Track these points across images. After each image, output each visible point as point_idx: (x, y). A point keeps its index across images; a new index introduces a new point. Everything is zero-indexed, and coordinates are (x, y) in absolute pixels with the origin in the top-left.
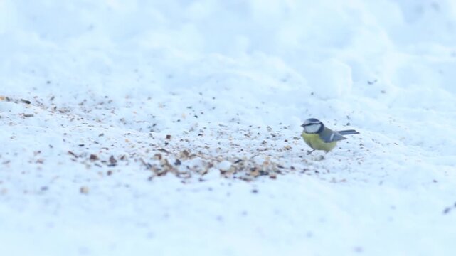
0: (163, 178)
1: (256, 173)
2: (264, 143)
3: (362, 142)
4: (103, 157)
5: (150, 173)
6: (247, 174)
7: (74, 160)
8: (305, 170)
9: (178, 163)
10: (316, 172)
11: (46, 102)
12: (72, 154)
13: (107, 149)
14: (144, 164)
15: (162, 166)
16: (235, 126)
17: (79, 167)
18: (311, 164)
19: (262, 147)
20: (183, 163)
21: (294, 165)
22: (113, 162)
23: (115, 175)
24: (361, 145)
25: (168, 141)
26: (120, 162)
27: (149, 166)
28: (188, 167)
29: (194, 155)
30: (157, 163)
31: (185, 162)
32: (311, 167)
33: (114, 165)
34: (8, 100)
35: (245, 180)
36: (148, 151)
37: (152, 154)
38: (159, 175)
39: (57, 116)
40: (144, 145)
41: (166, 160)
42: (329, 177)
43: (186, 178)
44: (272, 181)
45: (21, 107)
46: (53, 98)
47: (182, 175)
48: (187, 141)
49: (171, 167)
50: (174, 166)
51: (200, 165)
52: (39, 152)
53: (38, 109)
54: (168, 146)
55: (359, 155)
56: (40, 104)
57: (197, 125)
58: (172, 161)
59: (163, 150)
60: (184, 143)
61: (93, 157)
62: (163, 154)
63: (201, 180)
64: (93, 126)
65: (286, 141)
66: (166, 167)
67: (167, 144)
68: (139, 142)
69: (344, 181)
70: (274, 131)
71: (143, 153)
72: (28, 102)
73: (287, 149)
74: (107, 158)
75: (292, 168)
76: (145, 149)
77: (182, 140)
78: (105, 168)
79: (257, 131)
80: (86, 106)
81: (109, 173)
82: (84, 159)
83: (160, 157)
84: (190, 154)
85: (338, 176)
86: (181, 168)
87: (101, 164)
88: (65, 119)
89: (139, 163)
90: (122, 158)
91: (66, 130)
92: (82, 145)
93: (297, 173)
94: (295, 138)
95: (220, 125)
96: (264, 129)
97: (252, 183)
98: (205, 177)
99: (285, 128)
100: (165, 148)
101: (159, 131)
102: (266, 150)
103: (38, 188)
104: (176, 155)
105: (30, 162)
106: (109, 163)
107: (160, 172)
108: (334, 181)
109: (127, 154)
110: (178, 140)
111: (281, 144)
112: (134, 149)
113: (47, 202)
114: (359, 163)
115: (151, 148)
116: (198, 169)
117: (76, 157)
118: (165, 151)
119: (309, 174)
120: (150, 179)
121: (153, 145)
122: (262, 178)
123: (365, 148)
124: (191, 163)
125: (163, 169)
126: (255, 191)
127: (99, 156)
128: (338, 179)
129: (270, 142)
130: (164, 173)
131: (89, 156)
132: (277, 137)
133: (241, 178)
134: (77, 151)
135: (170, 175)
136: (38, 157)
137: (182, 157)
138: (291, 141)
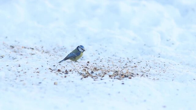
0: (86, 78)
1: (123, 76)
2: (126, 64)
3: (165, 64)
4: (63, 70)
5: (81, 77)
6: (119, 77)
7: (51, 72)
8: (142, 75)
9: (92, 72)
10: (147, 76)
11: (40, 49)
12: (51, 69)
13: (64, 67)
14: (79, 73)
15: (86, 74)
16: (114, 58)
17: (53, 74)
18: (145, 73)
19: (126, 66)
20: (94, 72)
21: (138, 73)
22: (67, 72)
23: (68, 77)
24: (164, 65)
25: (88, 64)
26: (69, 72)
27: (81, 74)
28: (96, 74)
29: (99, 69)
30: (84, 72)
31: (95, 72)
32: (145, 74)
33: (67, 74)
34: (25, 48)
35: (119, 79)
36: (80, 68)
37: (82, 69)
38: (85, 77)
39: (44, 54)
40: (79, 65)
41: (88, 71)
42: (152, 77)
43: (95, 78)
44: (130, 79)
45: (30, 51)
46: (42, 47)
47: (94, 77)
48: (95, 64)
49: (90, 74)
50: (91, 74)
51: (101, 73)
52: (38, 69)
53: (37, 52)
54: (88, 66)
55: (164, 69)
56: (37, 50)
57: (99, 57)
58: (90, 72)
59: (86, 67)
60: (95, 65)
61: (59, 70)
62: (87, 69)
63: (101, 79)
64: (58, 58)
65: (135, 64)
66: (87, 74)
67: (88, 65)
68: (77, 64)
69: (158, 79)
70: (130, 60)
71: (79, 69)
72: (33, 49)
73: (135, 67)
74: (64, 71)
75: (138, 74)
76: (79, 67)
77: (93, 63)
78: (64, 75)
79: (123, 60)
80: (56, 50)
81: (65, 77)
82: (55, 71)
83: (85, 71)
84: (97, 69)
85: (156, 77)
86: (94, 75)
87: (62, 73)
88: (47, 55)
89: (77, 72)
90: (70, 71)
91: (48, 60)
92: (55, 66)
93: (139, 76)
94: (138, 62)
95: (109, 57)
96: (126, 59)
97: (122, 80)
98: (103, 78)
99: (134, 58)
101: (84, 60)
102: (127, 67)
103: (38, 83)
104: (91, 69)
105: (34, 72)
106: (65, 73)
107: (85, 76)
108: (154, 79)
109: (72, 69)
110: (92, 64)
111: (133, 65)
112: (75, 67)
113: (41, 88)
114: (164, 72)
115: (82, 67)
116: (100, 75)
117: (52, 70)
118: (87, 68)
119: (144, 77)
120: (82, 79)
121: (82, 66)
122: (125, 78)
123: (166, 66)
124: (97, 73)
125: (87, 75)
126: (123, 84)
127: (61, 70)
128: (156, 79)
129: (128, 64)
130: (87, 77)
131: (57, 70)
132: (131, 62)
133: (117, 78)
134: (53, 68)
135: (89, 77)
136: (37, 70)
137: (94, 70)
138: (137, 63)
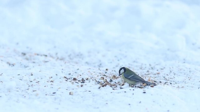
0: (105, 87)
1: (145, 84)
2: (148, 71)
4: (79, 79)
5: (99, 85)
6: (141, 85)
7: (66, 81)
8: (166, 83)
9: (111, 81)
10: (171, 83)
11: (54, 55)
12: (66, 78)
13: (81, 75)
14: (97, 81)
15: (104, 82)
16: (135, 64)
17: (69, 83)
18: (168, 80)
19: (147, 73)
20: (113, 81)
21: (161, 81)
22: (83, 81)
23: (84, 86)
24: (190, 71)
25: (106, 71)
26: (86, 81)
27: (99, 82)
28: (115, 83)
29: (118, 77)
30: (102, 81)
31: (114, 81)
32: (169, 82)
33: (84, 83)
34: (38, 55)
35: (140, 88)
36: (98, 76)
37: (100, 77)
39: (59, 61)
40: (97, 73)
41: (106, 80)
42: (176, 85)
43: (115, 87)
44: (151, 88)
45: (43, 58)
46: (57, 54)
47: (113, 86)
48: (115, 71)
49: (108, 83)
50: (110, 82)
51: (121, 81)
52: (52, 77)
53: (51, 59)
54: (107, 73)
55: (189, 76)
56: (51, 56)
57: (119, 64)
58: (108, 80)
59: (104, 75)
60: (114, 72)
61: (75, 79)
62: (105, 77)
63: (121, 88)
64: (74, 66)
65: (157, 70)
66: (106, 83)
67: (106, 73)
68: (94, 72)
69: (183, 87)
70: (152, 66)
71: (96, 77)
72: (46, 56)
73: (158, 74)
74: (81, 79)
75: (160, 82)
76: (97, 75)
77: (112, 71)
78: (80, 84)
79: (145, 66)
80: (71, 57)
81: (82, 86)
82: (71, 80)
83: (103, 79)
84: (116, 77)
85: (180, 85)
86: (112, 83)
87: (78, 82)
88: (62, 63)
89: (94, 81)
90: (87, 79)
91: (63, 67)
92: (70, 74)
93: (162, 84)
94: (161, 69)
95: (129, 64)
96: (148, 66)
97: (143, 89)
98: (122, 87)
99: (157, 65)
100: (106, 75)
101: (102, 67)
102: (149, 74)
103: (52, 93)
104: (110, 77)
105: (48, 82)
106: (81, 82)
107: (103, 85)
108: (178, 87)
109: (89, 78)
110: (111, 71)
111: (155, 72)
112: (92, 75)
113: (55, 99)
114: (189, 79)
115: (99, 74)
116: (120, 83)
117: (67, 79)
118: (106, 76)
119: (168, 85)
120: (99, 88)
121: (100, 73)
122: (147, 87)
123: (192, 73)
124: (117, 81)
125: (105, 83)
126: (145, 93)
127: (77, 79)
128: (180, 86)
129: (151, 71)
131: (73, 79)
132: (154, 68)
133: (138, 87)
134: (68, 77)
135: (107, 85)
136: (51, 79)
137: (113, 78)
138: (160, 70)
